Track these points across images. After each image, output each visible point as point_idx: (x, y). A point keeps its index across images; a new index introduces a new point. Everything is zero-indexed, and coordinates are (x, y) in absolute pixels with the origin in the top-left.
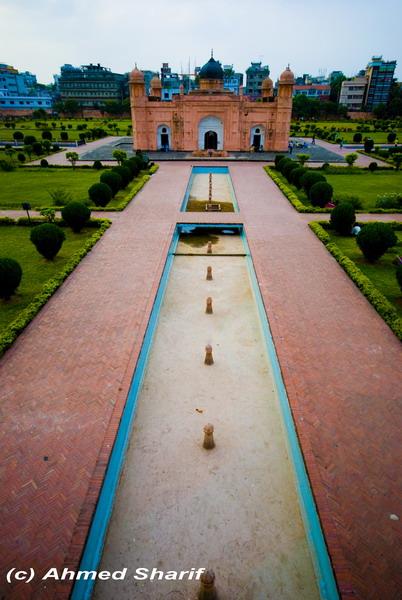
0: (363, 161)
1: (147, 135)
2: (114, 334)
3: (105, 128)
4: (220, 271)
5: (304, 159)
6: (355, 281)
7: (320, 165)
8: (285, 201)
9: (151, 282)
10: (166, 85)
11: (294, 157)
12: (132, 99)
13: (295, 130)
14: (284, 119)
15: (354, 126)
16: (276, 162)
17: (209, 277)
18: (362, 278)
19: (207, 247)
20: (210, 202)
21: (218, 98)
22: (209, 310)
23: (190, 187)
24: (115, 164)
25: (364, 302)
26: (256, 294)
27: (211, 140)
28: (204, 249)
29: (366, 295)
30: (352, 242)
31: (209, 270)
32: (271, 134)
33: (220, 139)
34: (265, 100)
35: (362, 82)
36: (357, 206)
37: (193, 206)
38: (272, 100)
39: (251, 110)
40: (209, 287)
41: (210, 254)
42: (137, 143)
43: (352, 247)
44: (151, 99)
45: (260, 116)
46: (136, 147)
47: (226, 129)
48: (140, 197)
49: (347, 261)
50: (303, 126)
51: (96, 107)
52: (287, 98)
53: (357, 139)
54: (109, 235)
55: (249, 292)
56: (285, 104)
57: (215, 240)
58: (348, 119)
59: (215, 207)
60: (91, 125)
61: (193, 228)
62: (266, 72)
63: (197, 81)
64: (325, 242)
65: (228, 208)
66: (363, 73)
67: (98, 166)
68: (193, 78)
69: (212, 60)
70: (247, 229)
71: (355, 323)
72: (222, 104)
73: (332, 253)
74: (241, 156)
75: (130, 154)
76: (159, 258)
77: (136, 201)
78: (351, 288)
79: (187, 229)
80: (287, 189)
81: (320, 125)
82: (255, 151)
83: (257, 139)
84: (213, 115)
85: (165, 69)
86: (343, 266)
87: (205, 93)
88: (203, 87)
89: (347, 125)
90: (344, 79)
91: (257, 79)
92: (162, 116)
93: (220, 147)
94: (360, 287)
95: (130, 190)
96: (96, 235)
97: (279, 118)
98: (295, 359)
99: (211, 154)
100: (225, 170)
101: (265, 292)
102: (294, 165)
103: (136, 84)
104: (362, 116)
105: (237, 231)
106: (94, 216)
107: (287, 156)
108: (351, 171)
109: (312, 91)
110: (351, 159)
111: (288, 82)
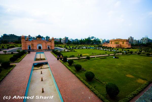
0: (66, 50)
1: (25, 47)
2: (17, 92)
3: (14, 46)
4: (44, 72)
5: (57, 50)
6: (69, 69)
7: (60, 51)
8: (55, 57)
9: (27, 77)
10: (30, 38)
11: (56, 50)
12: (22, 41)
13: (55, 46)
14: (53, 44)
15: (64, 45)
16: (53, 51)
17: (42, 73)
18: (70, 68)
19: (40, 67)
20: (40, 58)
21: (41, 41)
22: (42, 80)
23: (36, 56)
24: (17, 53)
25: (71, 72)
26: (52, 75)
27: (40, 48)
28: (40, 68)
29: (71, 71)
30: (67, 63)
31: (41, 72)
32: (51, 47)
33: (41, 47)
34: (49, 41)
35: (64, 40)
36: (67, 57)
37: (37, 60)
38: (51, 41)
39: (47, 43)
40: (42, 75)
41: (41, 68)
42: (23, 48)
43: (67, 64)
44: (26, 41)
45: (49, 44)
46: (22, 49)
47: (43, 46)
48: (24, 59)
49: (67, 66)
50: (56, 45)
51: (12, 42)
52: (53, 41)
53: (65, 47)
54: (15, 68)
55: (50, 75)
56: (53, 42)
57: (42, 66)
58: (63, 44)
59: (41, 59)
60: (11, 45)
61: (37, 64)
62: (49, 37)
63: (36, 38)
64: (63, 63)
65: (44, 59)
66: (64, 38)
67: (12, 53)
68: (35, 38)
69: (39, 35)
70: (49, 63)
71: (70, 76)
72: (42, 42)
73: (64, 65)
74: (46, 50)
75: (21, 51)
76: (29, 71)
77: (23, 60)
78: (68, 70)
79: (36, 64)
80: (55, 55)
81: (59, 45)
82: (49, 49)
83: (49, 47)
84: (40, 43)
85: (29, 36)
86: (66, 67)
87: (38, 40)
88: (37, 39)
89: (63, 45)
90: (61, 39)
91: (48, 38)
92: (29, 44)
93: (42, 49)
94: (70, 70)
95: (21, 58)
96: (12, 68)
97: (52, 44)
98: (61, 86)
99: (40, 50)
100: (43, 53)
101: (54, 74)
102: (56, 51)
103: (23, 38)
104: (65, 44)
105: (46, 63)
106: (11, 64)
107: (54, 50)
108: (65, 52)
109: (57, 40)
110: (65, 50)
111: (53, 39)
